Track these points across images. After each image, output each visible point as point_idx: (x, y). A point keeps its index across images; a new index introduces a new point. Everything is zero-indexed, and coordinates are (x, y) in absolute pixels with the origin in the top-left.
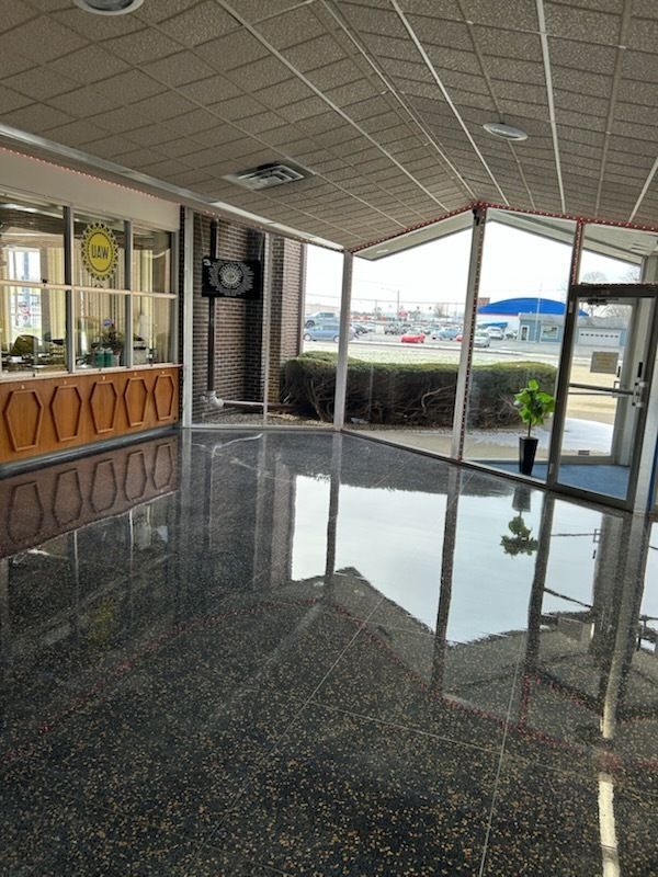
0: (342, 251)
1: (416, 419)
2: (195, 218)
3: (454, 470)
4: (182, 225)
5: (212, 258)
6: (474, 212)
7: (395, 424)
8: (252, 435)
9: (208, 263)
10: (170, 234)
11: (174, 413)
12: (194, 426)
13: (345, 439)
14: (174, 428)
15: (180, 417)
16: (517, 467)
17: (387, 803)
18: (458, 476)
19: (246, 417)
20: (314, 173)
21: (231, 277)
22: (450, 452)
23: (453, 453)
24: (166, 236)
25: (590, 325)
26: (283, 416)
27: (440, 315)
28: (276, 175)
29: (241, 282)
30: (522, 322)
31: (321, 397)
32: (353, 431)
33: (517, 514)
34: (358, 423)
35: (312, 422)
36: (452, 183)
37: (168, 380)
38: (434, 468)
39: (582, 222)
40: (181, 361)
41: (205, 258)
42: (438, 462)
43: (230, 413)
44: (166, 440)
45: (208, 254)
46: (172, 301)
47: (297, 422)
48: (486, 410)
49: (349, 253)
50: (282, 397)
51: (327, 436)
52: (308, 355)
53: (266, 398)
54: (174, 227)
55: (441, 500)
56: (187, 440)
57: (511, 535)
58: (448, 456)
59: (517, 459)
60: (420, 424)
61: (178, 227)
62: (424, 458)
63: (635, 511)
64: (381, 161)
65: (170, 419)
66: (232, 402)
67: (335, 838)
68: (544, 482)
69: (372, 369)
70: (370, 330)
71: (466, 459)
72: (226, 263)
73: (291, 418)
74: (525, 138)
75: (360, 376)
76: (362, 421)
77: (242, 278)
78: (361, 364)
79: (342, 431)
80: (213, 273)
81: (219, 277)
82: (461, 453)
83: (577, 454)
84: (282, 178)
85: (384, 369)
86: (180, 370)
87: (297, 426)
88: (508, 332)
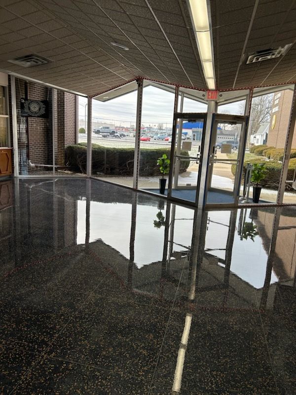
0: (86, 97)
1: (125, 172)
2: (16, 80)
3: (134, 193)
4: (10, 83)
5: (26, 99)
6: (137, 81)
7: (116, 175)
8: (51, 180)
9: (23, 101)
10: (3, 87)
11: (10, 170)
12: (20, 176)
13: (92, 181)
14: (10, 177)
15: (13, 172)
16: (159, 191)
17: (35, 313)
18: (136, 195)
19: (47, 172)
20: (52, 61)
21: (34, 108)
22: (132, 185)
23: (134, 186)
24: (2, 88)
25: (222, 134)
26: (66, 172)
27: (160, 129)
28: (34, 61)
29: (39, 110)
30: (193, 132)
31: (82, 162)
32: (96, 178)
33: (159, 211)
34: (100, 174)
35: (78, 174)
36: (121, 68)
37: (5, 155)
38: (124, 192)
39: (178, 87)
40: (12, 146)
41: (22, 98)
42: (128, 190)
43: (40, 170)
44: (7, 182)
45: (24, 97)
46: (7, 118)
47: (71, 174)
48: (155, 168)
49: (90, 98)
50: (66, 162)
51: (84, 180)
52: (79, 144)
53: (54, 163)
54: (6, 84)
55: (129, 207)
56: (17, 182)
57: (158, 220)
58: (132, 187)
59: (159, 188)
60: (127, 175)
61: (8, 84)
62: (122, 188)
63: (199, 207)
64: (82, 57)
65: (8, 173)
66: (42, 165)
67: (5, 326)
68: (166, 197)
69: (106, 151)
70: (127, 135)
71: (139, 188)
72: (32, 101)
73: (69, 172)
74: (128, 49)
75: (99, 153)
76: (101, 174)
77: (40, 108)
78: (100, 148)
79: (90, 178)
80: (26, 105)
81: (29, 108)
82: (137, 186)
83: (186, 185)
84: (36, 62)
85: (109, 150)
86: (12, 151)
87: (71, 176)
88: (187, 136)
